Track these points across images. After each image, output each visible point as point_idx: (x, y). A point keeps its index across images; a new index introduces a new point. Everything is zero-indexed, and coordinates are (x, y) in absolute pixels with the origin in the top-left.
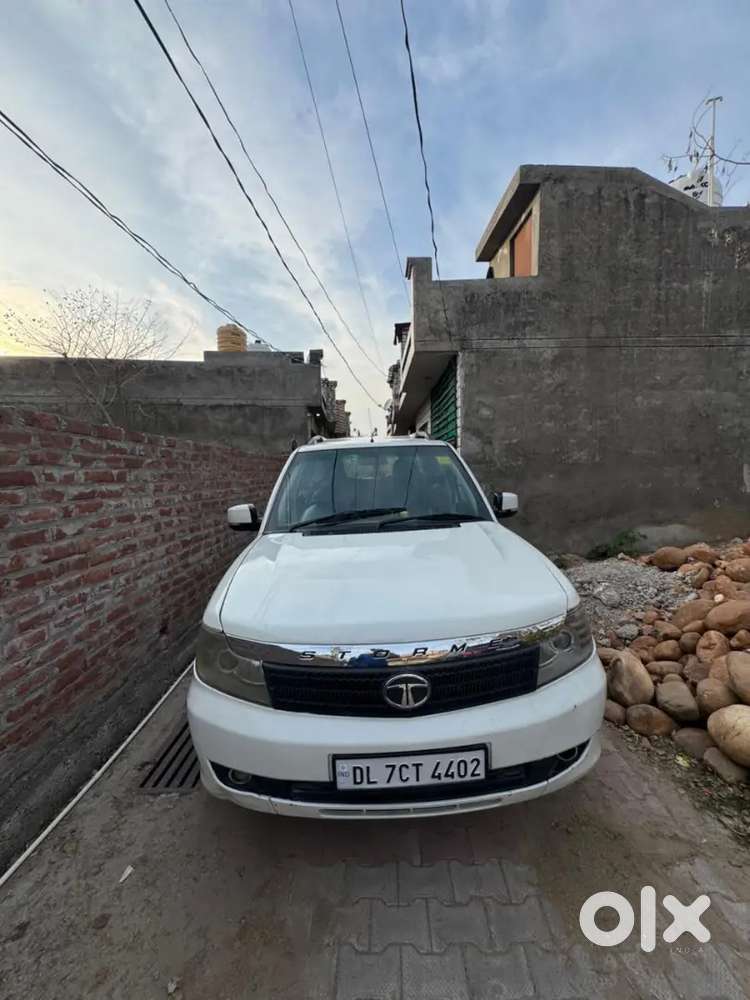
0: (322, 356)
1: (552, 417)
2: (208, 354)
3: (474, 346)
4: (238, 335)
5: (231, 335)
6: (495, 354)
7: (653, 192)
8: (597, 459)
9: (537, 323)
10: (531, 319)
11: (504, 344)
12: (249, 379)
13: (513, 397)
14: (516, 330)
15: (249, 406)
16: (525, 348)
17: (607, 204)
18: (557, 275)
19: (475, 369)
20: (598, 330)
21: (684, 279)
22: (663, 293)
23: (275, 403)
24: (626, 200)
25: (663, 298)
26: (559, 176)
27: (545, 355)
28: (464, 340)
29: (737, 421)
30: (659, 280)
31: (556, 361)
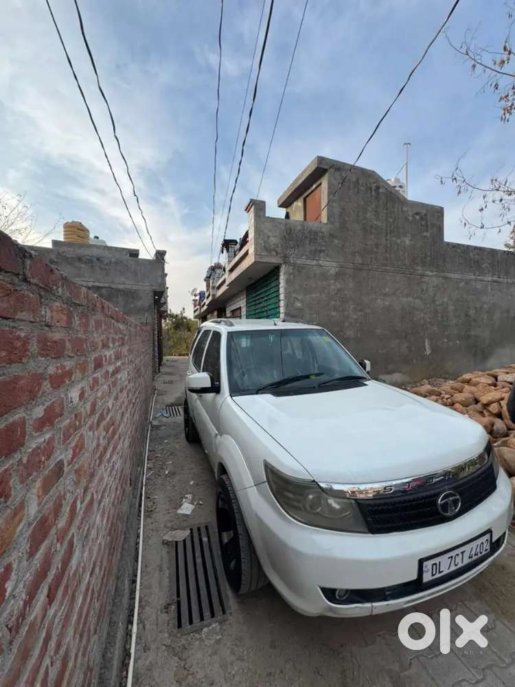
0: (165, 255)
1: (335, 309)
2: (55, 243)
3: (292, 261)
4: (83, 231)
5: (76, 230)
6: (303, 268)
7: (384, 187)
8: (359, 335)
9: (326, 252)
10: (323, 248)
11: (308, 262)
12: (107, 267)
13: (314, 296)
14: (315, 254)
15: (105, 287)
16: (320, 266)
17: (362, 188)
18: (337, 225)
19: (292, 277)
20: (359, 260)
21: (398, 237)
22: (388, 242)
23: (128, 287)
24: (371, 189)
25: (388, 245)
26: (338, 167)
27: (331, 271)
28: (285, 257)
29: (422, 315)
30: (386, 236)
31: (338, 276)
